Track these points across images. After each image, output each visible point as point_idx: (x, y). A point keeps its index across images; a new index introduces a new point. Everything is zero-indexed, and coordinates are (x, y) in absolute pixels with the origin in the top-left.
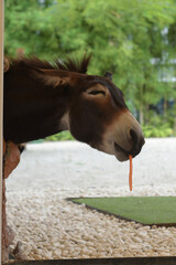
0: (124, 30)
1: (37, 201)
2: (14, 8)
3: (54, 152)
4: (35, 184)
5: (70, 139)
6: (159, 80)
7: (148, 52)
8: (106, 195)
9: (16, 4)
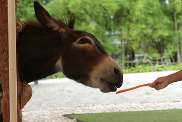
0: (90, 16)
1: (46, 117)
2: (29, 5)
3: (54, 85)
4: (44, 105)
5: (62, 77)
6: (111, 43)
7: (104, 28)
8: (88, 112)
9: (30, 2)
